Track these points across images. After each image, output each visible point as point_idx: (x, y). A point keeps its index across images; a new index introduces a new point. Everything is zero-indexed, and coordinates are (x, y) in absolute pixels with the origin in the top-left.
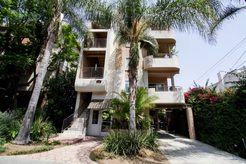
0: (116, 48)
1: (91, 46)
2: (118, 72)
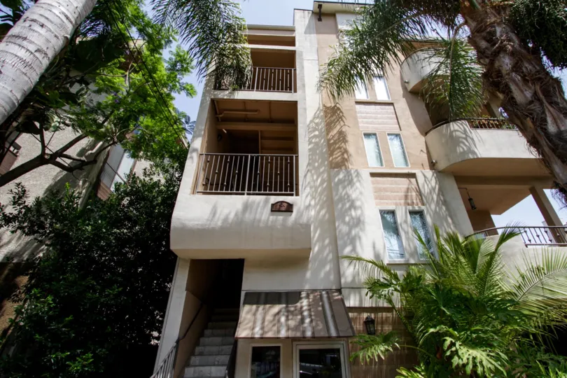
0: (324, 106)
1: (240, 84)
2: (340, 181)
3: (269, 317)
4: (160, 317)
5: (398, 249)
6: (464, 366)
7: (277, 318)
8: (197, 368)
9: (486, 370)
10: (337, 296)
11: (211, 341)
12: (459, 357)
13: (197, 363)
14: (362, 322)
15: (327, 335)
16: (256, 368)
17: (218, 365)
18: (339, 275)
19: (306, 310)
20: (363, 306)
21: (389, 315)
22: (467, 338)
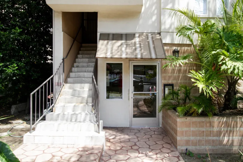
3: (115, 47)
4: (50, 48)
5: (202, 11)
6: (228, 69)
7: (120, 48)
8: (76, 73)
9: (239, 71)
10: (158, 36)
11: (82, 61)
12: (226, 65)
13: (76, 71)
14: (172, 51)
15: (150, 57)
16: (109, 77)
17: (88, 72)
18: (160, 23)
19: (138, 44)
20: (174, 43)
21: (189, 48)
22: (234, 57)
